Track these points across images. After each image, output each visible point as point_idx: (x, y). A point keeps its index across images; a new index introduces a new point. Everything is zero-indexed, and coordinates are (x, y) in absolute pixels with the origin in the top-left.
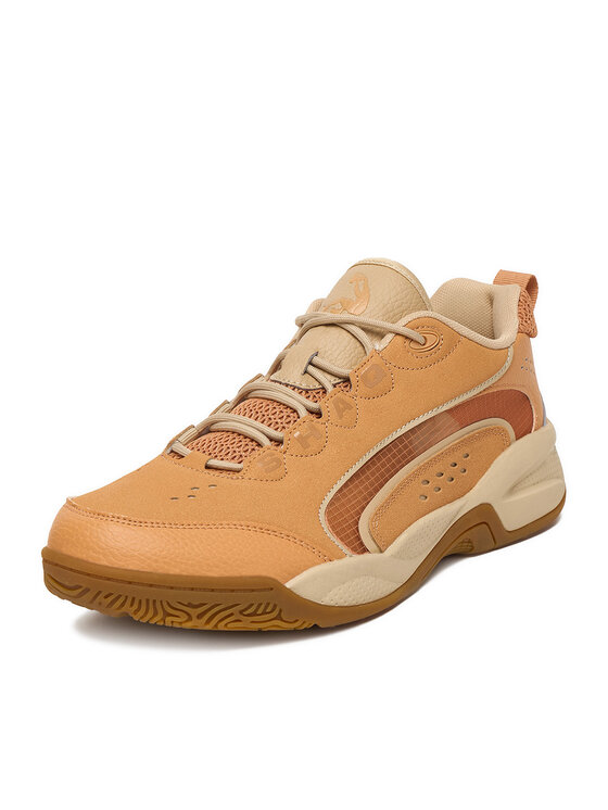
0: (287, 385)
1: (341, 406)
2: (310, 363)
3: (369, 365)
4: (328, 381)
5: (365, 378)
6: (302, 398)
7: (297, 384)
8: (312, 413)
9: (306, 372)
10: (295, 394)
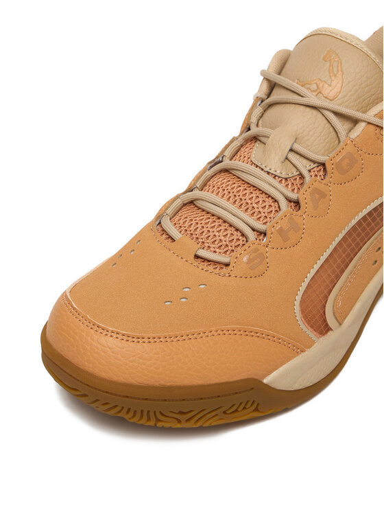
0: (268, 173)
1: (317, 196)
2: (291, 150)
3: (344, 153)
4: (304, 166)
5: (338, 166)
6: (281, 187)
7: (278, 173)
8: (290, 201)
9: (287, 158)
10: (275, 182)
